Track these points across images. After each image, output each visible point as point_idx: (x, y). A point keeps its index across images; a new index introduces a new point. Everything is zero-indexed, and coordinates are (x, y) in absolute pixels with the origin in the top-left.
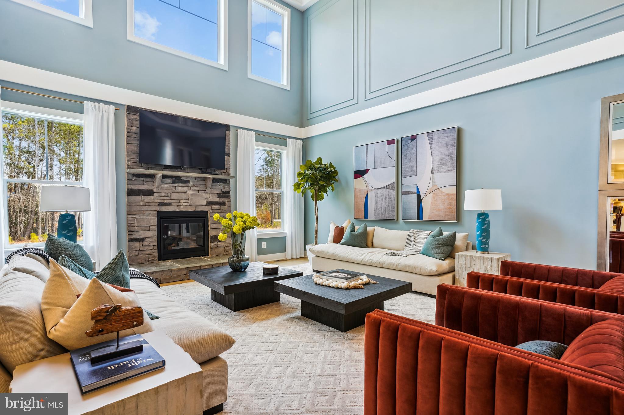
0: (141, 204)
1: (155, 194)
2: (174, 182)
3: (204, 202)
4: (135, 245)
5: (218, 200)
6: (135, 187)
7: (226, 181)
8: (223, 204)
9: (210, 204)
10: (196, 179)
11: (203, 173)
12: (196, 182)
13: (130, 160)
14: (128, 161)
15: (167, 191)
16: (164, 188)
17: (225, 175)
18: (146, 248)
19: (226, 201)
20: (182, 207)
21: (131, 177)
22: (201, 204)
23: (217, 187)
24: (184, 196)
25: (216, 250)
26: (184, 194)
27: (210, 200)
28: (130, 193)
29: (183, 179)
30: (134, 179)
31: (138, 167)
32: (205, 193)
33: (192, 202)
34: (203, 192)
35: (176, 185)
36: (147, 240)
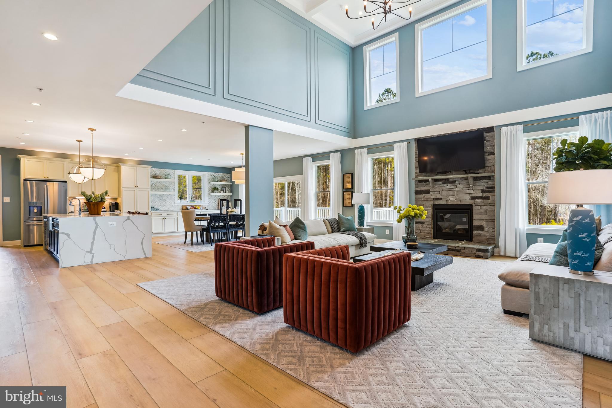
0: (423, 199)
1: (431, 193)
2: (443, 183)
3: (468, 197)
4: (419, 226)
5: (481, 195)
6: (419, 189)
7: (489, 178)
8: (488, 198)
9: (473, 198)
10: (462, 179)
11: (466, 173)
12: (461, 182)
13: (417, 172)
14: (416, 173)
15: (438, 190)
16: (437, 188)
17: (489, 172)
18: (424, 229)
19: (490, 195)
20: (450, 201)
21: (417, 183)
22: (465, 199)
23: (480, 184)
24: (451, 193)
25: (478, 238)
26: (451, 192)
27: (473, 195)
28: (417, 192)
29: (451, 180)
30: (419, 183)
31: (421, 176)
32: (468, 190)
33: (457, 197)
34: (467, 189)
35: (445, 185)
36: (426, 223)
